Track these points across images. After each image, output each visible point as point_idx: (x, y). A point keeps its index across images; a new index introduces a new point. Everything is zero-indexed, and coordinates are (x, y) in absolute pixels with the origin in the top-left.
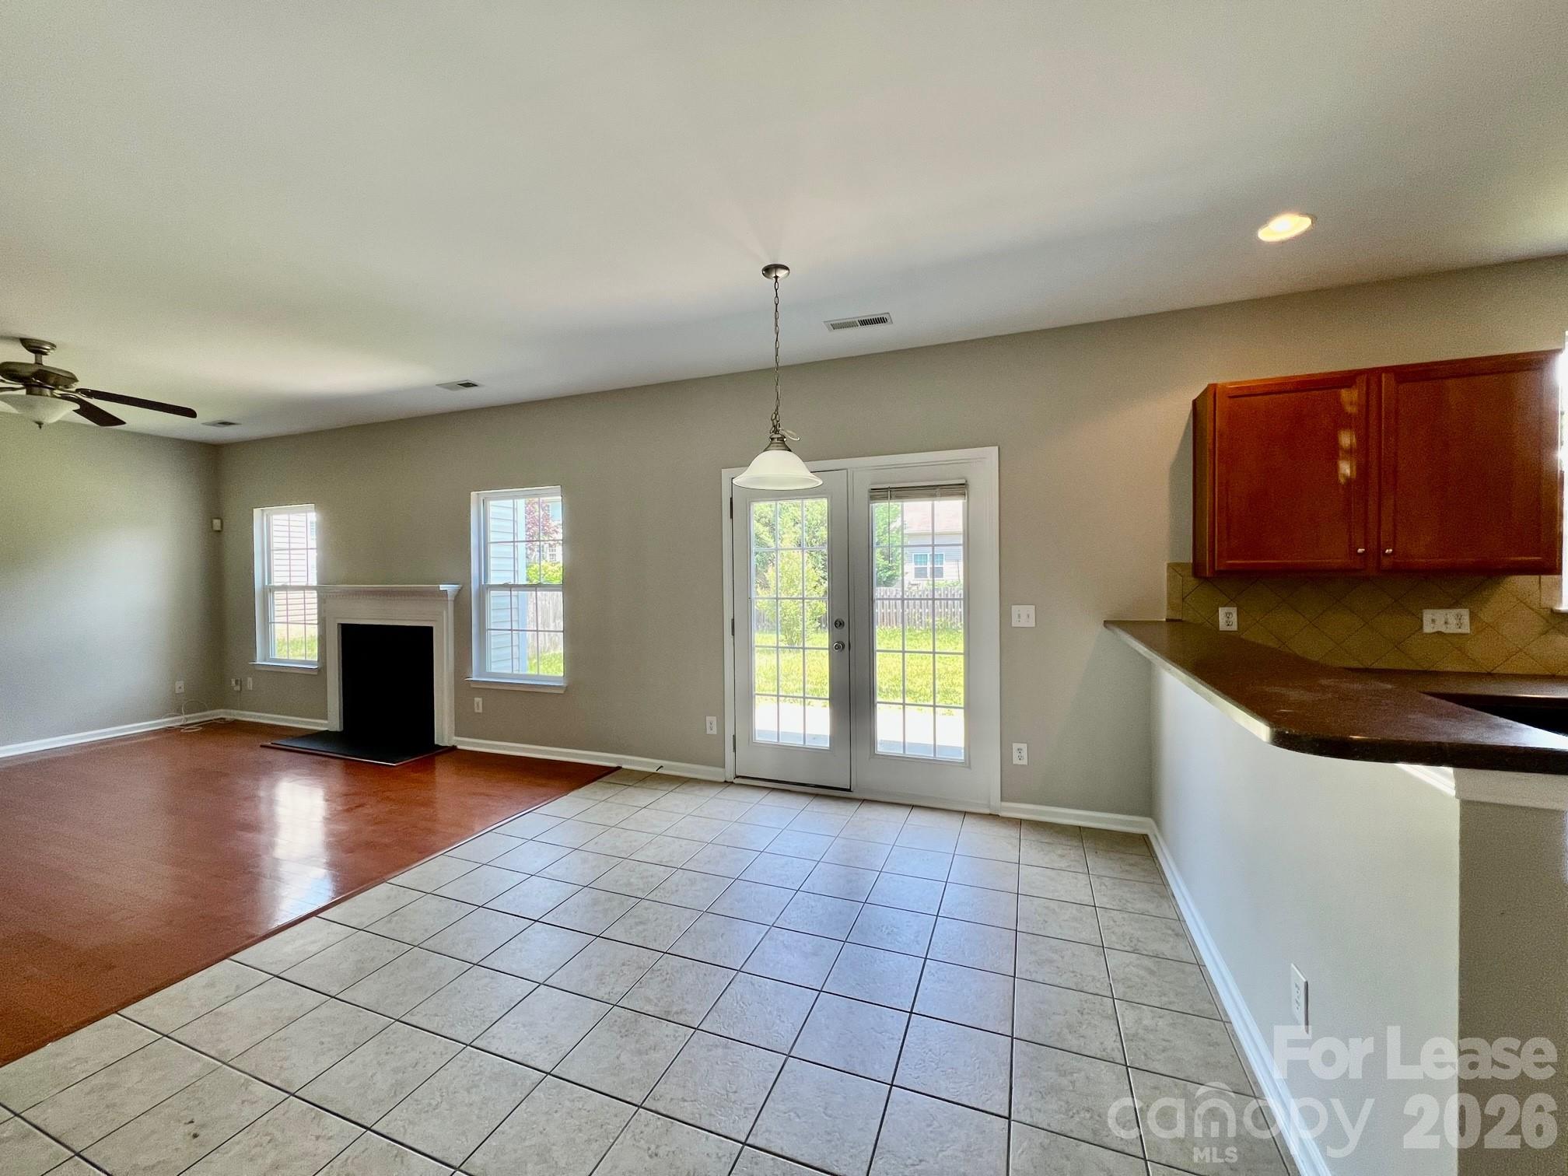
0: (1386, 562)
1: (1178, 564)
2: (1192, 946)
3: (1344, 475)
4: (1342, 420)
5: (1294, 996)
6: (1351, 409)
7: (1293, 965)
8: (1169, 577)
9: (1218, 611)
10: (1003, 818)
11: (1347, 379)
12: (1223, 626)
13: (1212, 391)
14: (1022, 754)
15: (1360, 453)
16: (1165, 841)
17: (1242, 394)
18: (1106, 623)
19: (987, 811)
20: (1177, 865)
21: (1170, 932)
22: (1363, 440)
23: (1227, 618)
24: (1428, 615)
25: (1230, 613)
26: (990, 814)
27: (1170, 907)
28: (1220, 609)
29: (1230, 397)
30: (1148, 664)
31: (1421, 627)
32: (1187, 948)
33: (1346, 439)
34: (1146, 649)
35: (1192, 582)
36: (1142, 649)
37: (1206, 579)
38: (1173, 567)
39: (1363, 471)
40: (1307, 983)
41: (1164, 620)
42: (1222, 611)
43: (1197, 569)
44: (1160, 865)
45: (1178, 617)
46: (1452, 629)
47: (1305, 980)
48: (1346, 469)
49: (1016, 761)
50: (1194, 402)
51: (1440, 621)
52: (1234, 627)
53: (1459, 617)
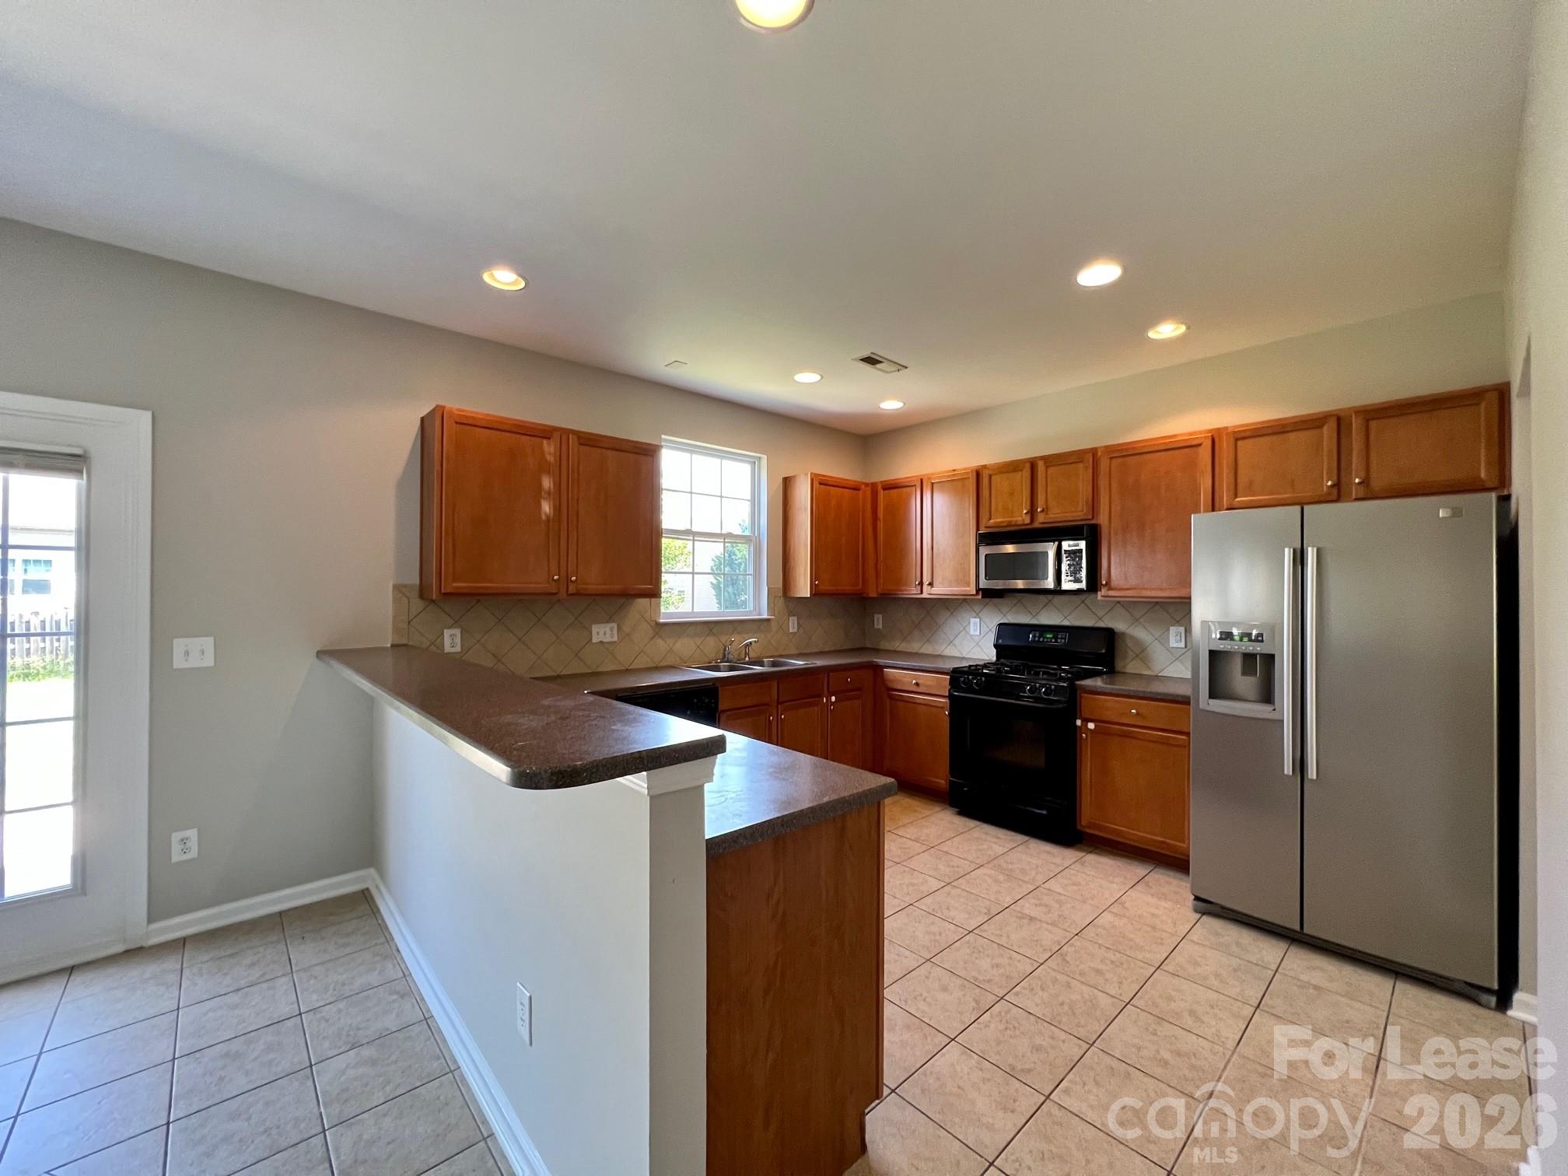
0: (572, 589)
1: (405, 586)
2: (420, 1001)
3: (546, 514)
4: (543, 468)
5: (519, 1013)
6: (550, 458)
7: (518, 984)
8: (394, 598)
9: (443, 634)
10: (151, 947)
11: (545, 433)
12: (448, 649)
13: (439, 412)
14: (188, 844)
15: (557, 496)
16: (389, 891)
17: (466, 423)
18: (320, 654)
19: (119, 948)
20: (403, 914)
21: (395, 997)
22: (558, 485)
23: (452, 641)
24: (595, 628)
25: (454, 635)
26: (127, 952)
27: (394, 966)
28: (445, 631)
29: (456, 423)
30: (371, 701)
31: (591, 639)
32: (414, 1007)
33: (547, 483)
34: (370, 685)
35: (418, 605)
36: (365, 685)
37: (433, 601)
38: (397, 588)
39: (557, 509)
40: (530, 998)
41: (389, 645)
42: (447, 633)
43: (423, 592)
44: (383, 920)
45: (404, 641)
46: (607, 639)
47: (528, 995)
48: (546, 507)
49: (176, 857)
50: (422, 419)
51: (603, 633)
52: (458, 649)
53: (612, 629)
